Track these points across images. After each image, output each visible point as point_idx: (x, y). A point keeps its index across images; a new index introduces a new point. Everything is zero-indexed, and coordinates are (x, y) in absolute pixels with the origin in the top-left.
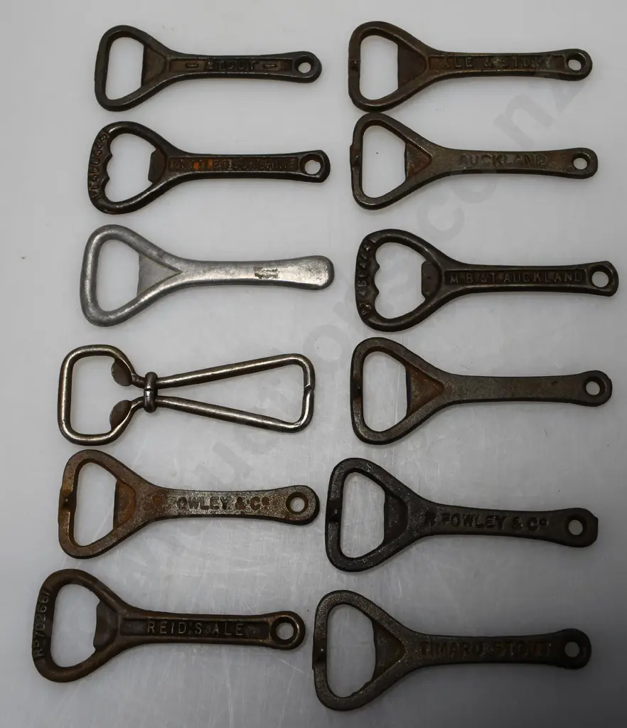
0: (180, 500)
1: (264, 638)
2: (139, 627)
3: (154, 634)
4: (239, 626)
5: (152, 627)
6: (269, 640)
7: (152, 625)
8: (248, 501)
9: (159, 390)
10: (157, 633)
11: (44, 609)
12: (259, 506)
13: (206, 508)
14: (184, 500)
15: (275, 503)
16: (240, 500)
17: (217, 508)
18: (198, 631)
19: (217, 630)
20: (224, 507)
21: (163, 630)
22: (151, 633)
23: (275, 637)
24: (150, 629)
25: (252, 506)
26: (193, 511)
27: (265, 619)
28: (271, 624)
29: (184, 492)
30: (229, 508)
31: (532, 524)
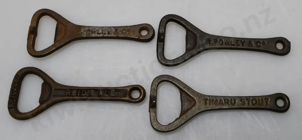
0: (87, 30)
1: (125, 96)
2: (62, 93)
3: (69, 96)
4: (113, 92)
5: (69, 93)
6: (127, 98)
7: (68, 91)
8: (120, 31)
10: (71, 95)
11: (15, 84)
12: (126, 32)
13: (100, 34)
14: (89, 30)
15: (133, 31)
16: (116, 30)
17: (105, 34)
18: (92, 94)
19: (101, 94)
20: (109, 33)
21: (74, 93)
22: (68, 96)
23: (131, 97)
24: (68, 94)
25: (122, 33)
26: (93, 35)
27: (125, 88)
28: (129, 90)
29: (89, 27)
30: (111, 34)
31: (259, 44)
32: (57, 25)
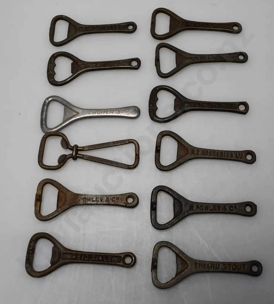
0: (83, 198)
1: (119, 263)
2: (69, 256)
4: (110, 257)
5: (75, 257)
6: (121, 263)
7: (74, 256)
8: (111, 199)
9: (78, 152)
10: (76, 259)
11: (31, 248)
12: (115, 200)
13: (94, 201)
14: (85, 198)
15: (121, 199)
16: (107, 198)
17: (98, 201)
18: (93, 259)
19: (101, 259)
20: (101, 201)
21: (79, 258)
22: (74, 259)
23: (124, 263)
24: (74, 257)
25: (112, 200)
26: (89, 202)
27: (120, 255)
28: (123, 257)
29: (85, 195)
30: (103, 201)
32: (59, 193)
